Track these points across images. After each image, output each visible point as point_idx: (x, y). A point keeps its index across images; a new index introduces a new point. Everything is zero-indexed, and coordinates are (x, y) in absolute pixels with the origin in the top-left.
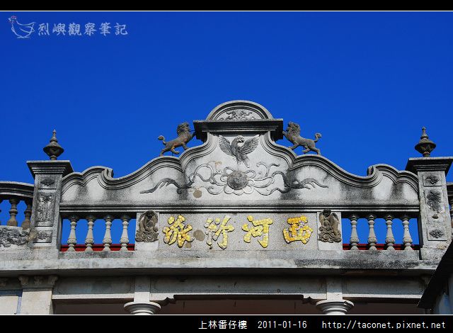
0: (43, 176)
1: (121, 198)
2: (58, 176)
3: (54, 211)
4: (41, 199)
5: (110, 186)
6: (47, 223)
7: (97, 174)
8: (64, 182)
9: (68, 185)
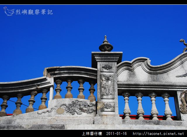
0: (103, 63)
1: (162, 80)
2: (114, 63)
3: (114, 88)
4: (104, 79)
5: (152, 72)
6: (110, 97)
7: (141, 63)
8: (118, 68)
9: (121, 70)
